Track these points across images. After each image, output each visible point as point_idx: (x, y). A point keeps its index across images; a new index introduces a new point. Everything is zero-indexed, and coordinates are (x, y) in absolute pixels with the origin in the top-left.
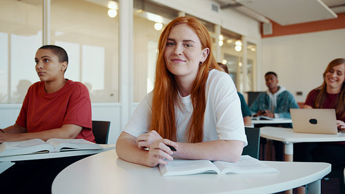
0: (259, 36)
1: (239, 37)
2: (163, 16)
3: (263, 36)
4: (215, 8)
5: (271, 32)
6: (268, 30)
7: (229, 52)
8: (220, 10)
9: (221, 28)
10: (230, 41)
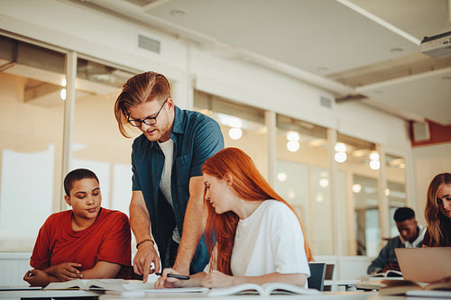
0: (408, 144)
1: (372, 147)
2: (240, 117)
3: (414, 143)
4: (325, 102)
5: (427, 136)
6: (423, 133)
7: (361, 171)
8: (334, 105)
9: (338, 132)
10: (359, 153)
